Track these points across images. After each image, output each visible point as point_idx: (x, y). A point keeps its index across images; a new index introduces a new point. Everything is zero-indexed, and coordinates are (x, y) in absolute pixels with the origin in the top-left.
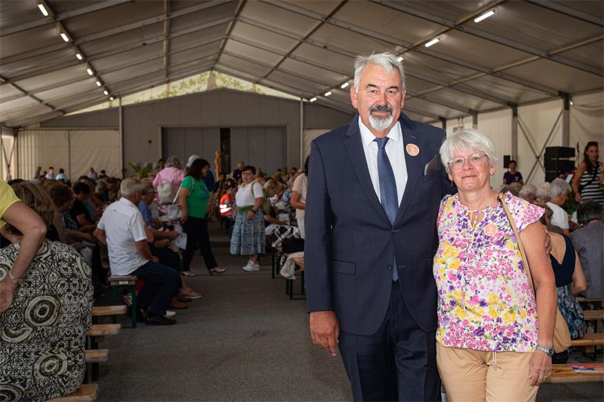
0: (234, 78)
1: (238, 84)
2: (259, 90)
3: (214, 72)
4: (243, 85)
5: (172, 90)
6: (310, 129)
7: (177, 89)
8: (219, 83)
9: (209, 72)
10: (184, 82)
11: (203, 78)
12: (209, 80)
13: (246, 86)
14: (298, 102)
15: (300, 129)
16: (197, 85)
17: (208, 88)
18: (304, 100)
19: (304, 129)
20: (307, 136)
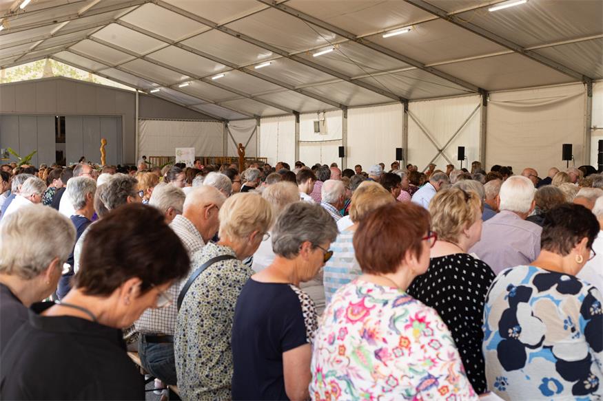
0: (70, 67)
1: (75, 74)
2: (95, 79)
3: (50, 60)
4: (79, 74)
5: (6, 76)
6: (145, 120)
7: (12, 76)
8: (56, 72)
9: (45, 60)
10: (19, 69)
11: (39, 66)
12: (45, 68)
13: (83, 76)
14: (134, 93)
15: (135, 119)
16: (33, 73)
17: (44, 75)
18: (139, 91)
19: (139, 119)
20: (142, 127)
